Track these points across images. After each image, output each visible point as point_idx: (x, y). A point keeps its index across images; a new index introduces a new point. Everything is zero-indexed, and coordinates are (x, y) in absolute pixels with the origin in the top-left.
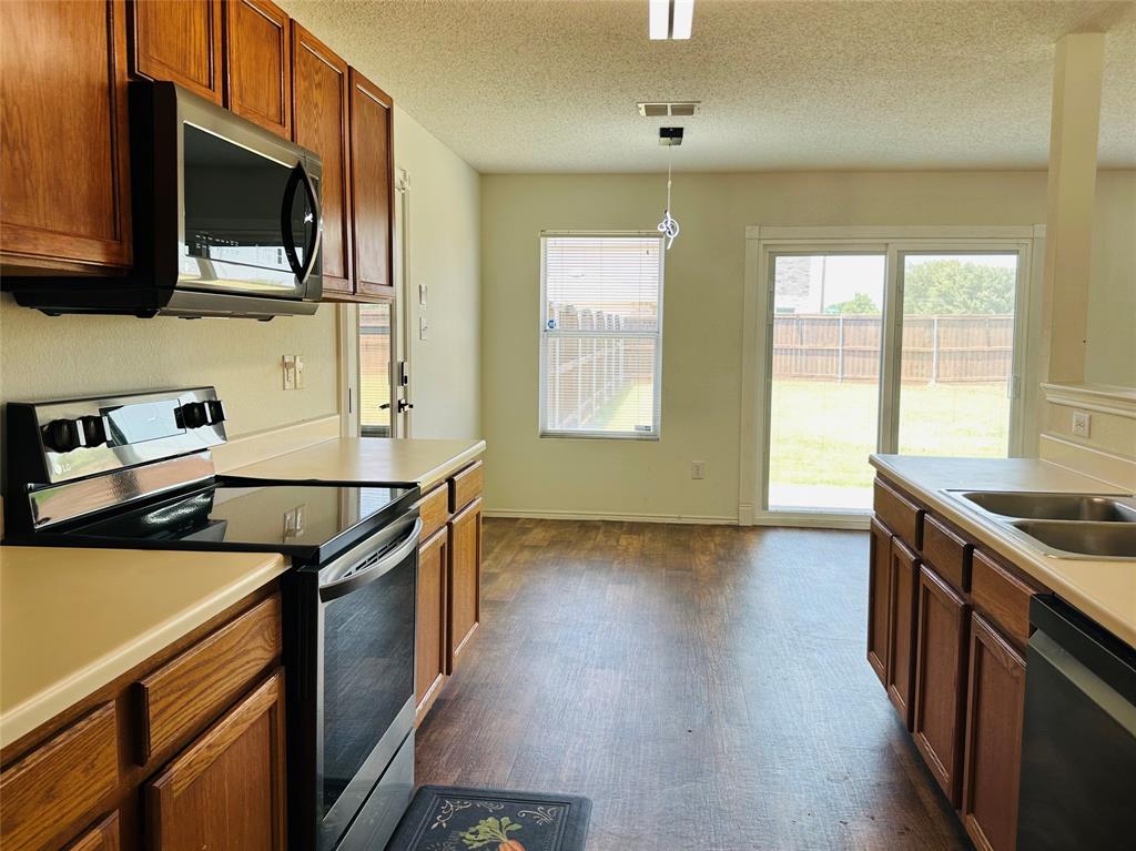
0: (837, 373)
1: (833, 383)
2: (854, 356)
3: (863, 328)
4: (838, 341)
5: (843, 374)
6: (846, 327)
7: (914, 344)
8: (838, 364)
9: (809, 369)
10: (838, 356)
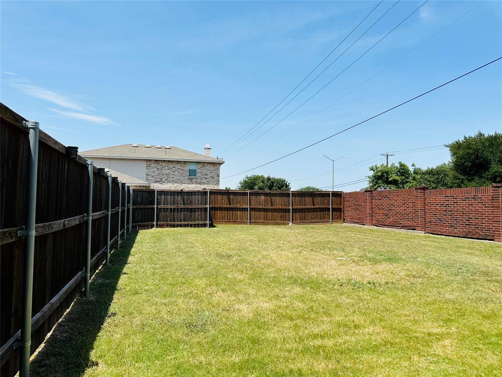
0: (247, 220)
1: (246, 225)
2: (255, 211)
3: (259, 197)
4: (247, 204)
5: (250, 220)
6: (251, 197)
7: (281, 205)
8: (247, 215)
9: (234, 218)
10: (247, 211)
